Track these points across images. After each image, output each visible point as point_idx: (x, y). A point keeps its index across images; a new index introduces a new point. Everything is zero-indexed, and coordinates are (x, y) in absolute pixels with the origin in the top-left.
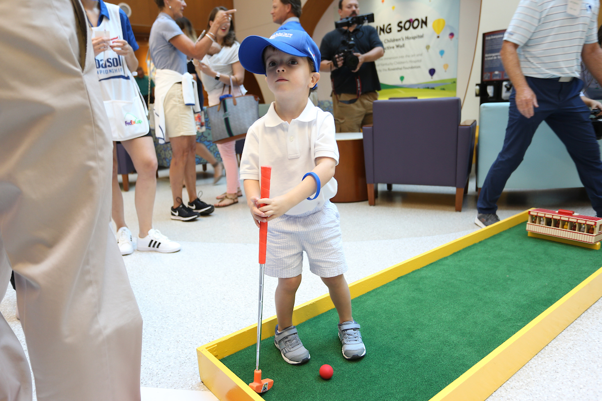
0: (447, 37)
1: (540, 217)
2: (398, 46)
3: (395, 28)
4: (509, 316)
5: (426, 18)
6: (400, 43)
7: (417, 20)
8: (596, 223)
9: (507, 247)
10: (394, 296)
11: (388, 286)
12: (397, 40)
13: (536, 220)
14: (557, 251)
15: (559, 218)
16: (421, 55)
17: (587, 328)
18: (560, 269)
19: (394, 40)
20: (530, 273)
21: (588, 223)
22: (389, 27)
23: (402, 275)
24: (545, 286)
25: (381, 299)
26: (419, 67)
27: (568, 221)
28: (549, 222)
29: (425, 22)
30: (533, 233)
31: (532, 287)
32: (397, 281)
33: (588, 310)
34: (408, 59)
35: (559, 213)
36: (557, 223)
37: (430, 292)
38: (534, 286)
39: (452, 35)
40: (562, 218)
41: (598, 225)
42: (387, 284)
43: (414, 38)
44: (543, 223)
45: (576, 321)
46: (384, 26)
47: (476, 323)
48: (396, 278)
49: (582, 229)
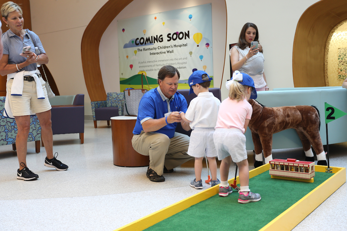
0: (204, 46)
1: (277, 165)
2: (168, 52)
3: (165, 38)
4: (263, 220)
5: (188, 32)
6: (170, 49)
7: (182, 33)
8: (309, 165)
9: (258, 185)
10: (190, 216)
11: (186, 211)
12: (167, 47)
13: (274, 167)
14: (289, 185)
15: (288, 164)
16: (186, 58)
17: (308, 224)
18: (291, 194)
19: (165, 47)
20: (274, 197)
21: (304, 166)
22: (161, 37)
23: (194, 204)
24: (283, 203)
25: (183, 218)
26: (185, 67)
27: (293, 166)
28: (282, 168)
29: (187, 35)
30: (274, 176)
31: (275, 205)
32: (191, 208)
33: (309, 216)
34: (176, 62)
35: (288, 161)
36: (287, 168)
37: (214, 212)
38: (277, 204)
39: (208, 45)
40: (290, 164)
41: (310, 167)
42: (185, 210)
43: (180, 46)
44: (279, 168)
45: (302, 222)
46: (157, 36)
47: (244, 225)
48: (190, 206)
49: (302, 171)
